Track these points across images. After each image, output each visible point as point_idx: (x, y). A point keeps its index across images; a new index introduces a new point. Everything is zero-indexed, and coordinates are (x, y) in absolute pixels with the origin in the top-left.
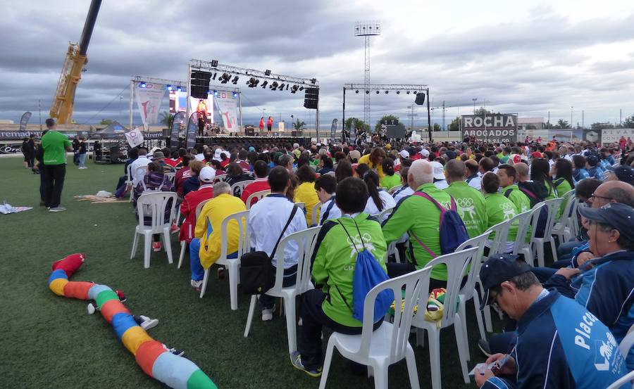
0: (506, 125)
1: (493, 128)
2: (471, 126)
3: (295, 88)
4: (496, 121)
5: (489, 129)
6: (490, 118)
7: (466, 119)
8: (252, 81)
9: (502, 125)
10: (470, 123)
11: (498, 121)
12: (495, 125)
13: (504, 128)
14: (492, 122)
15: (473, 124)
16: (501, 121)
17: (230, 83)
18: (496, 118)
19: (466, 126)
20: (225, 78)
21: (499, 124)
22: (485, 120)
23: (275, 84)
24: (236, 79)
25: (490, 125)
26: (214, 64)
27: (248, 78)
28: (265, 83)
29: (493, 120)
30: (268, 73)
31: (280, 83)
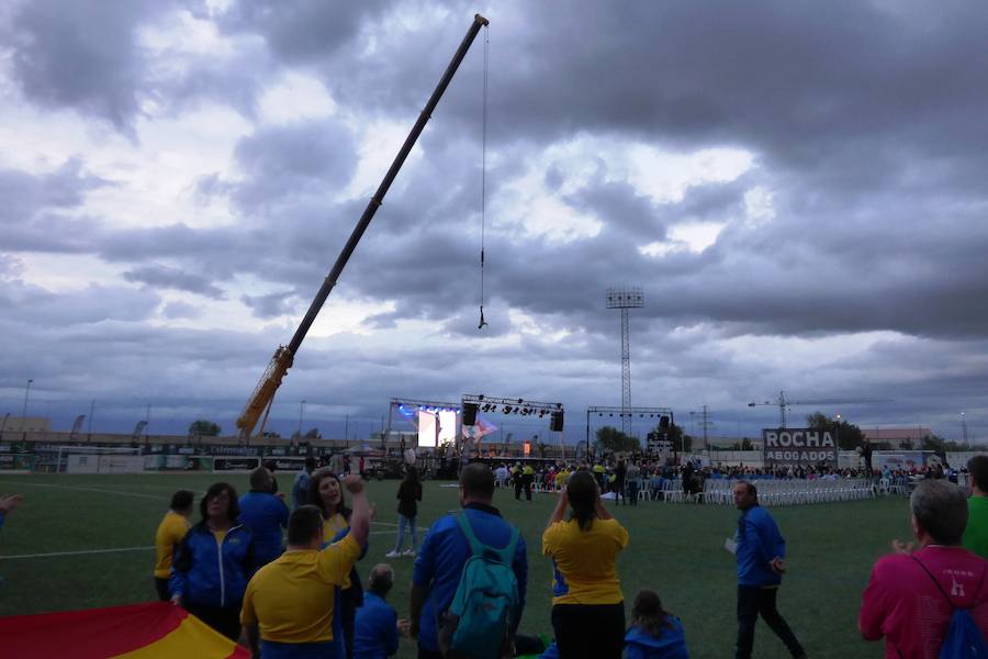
0: (824, 445)
1: (805, 448)
2: (776, 445)
3: (543, 412)
4: (809, 439)
5: (800, 450)
6: (801, 434)
7: (769, 434)
8: (507, 408)
9: (817, 444)
10: (774, 440)
11: (812, 439)
12: (809, 445)
13: (820, 448)
14: (804, 439)
15: (778, 441)
16: (816, 439)
17: (490, 411)
18: (808, 434)
19: (769, 444)
20: (488, 407)
21: (813, 443)
22: (794, 437)
23: (525, 410)
24: (495, 407)
25: (802, 444)
26: (481, 397)
27: (504, 406)
28: (517, 409)
29: (805, 436)
30: (520, 401)
31: (529, 409)
